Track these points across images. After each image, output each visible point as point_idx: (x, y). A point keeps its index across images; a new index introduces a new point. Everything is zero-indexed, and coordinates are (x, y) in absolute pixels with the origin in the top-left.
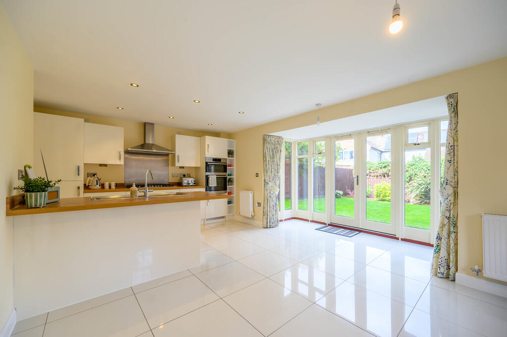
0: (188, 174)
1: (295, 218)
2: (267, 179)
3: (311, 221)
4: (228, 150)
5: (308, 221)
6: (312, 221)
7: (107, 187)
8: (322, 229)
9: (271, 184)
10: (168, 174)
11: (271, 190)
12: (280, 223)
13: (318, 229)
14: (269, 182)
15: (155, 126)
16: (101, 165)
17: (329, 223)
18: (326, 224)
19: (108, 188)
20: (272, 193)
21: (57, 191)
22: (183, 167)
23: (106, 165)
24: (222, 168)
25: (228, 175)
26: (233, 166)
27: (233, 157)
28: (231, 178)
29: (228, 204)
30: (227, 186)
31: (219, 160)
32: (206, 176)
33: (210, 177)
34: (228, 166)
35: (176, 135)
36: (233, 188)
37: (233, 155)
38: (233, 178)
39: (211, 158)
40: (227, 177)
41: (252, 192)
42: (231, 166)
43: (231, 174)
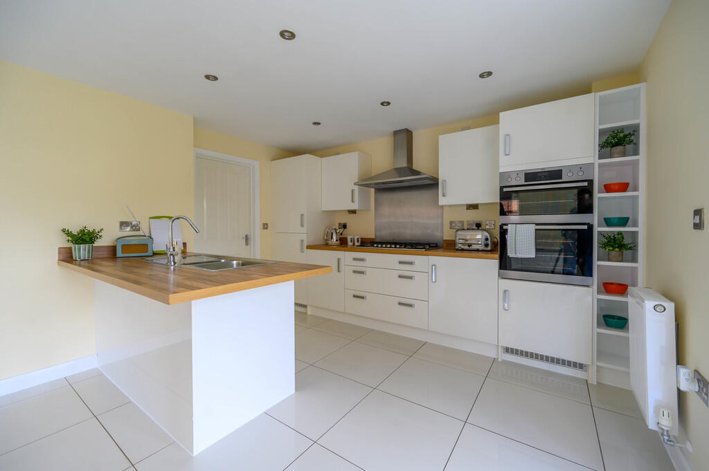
0: (487, 223)
4: (603, 131)
10: (442, 223)
15: (414, 133)
16: (350, 212)
19: (351, 244)
22: (475, 207)
23: (354, 212)
25: (608, 222)
26: (636, 189)
27: (636, 152)
28: (620, 233)
29: (599, 325)
30: (596, 263)
31: (556, 174)
32: (501, 227)
33: (509, 227)
34: (608, 188)
35: (440, 137)
36: (634, 270)
37: (636, 145)
38: (635, 234)
39: (517, 173)
40: (597, 229)
41: (670, 306)
42: (624, 187)
43: (627, 219)
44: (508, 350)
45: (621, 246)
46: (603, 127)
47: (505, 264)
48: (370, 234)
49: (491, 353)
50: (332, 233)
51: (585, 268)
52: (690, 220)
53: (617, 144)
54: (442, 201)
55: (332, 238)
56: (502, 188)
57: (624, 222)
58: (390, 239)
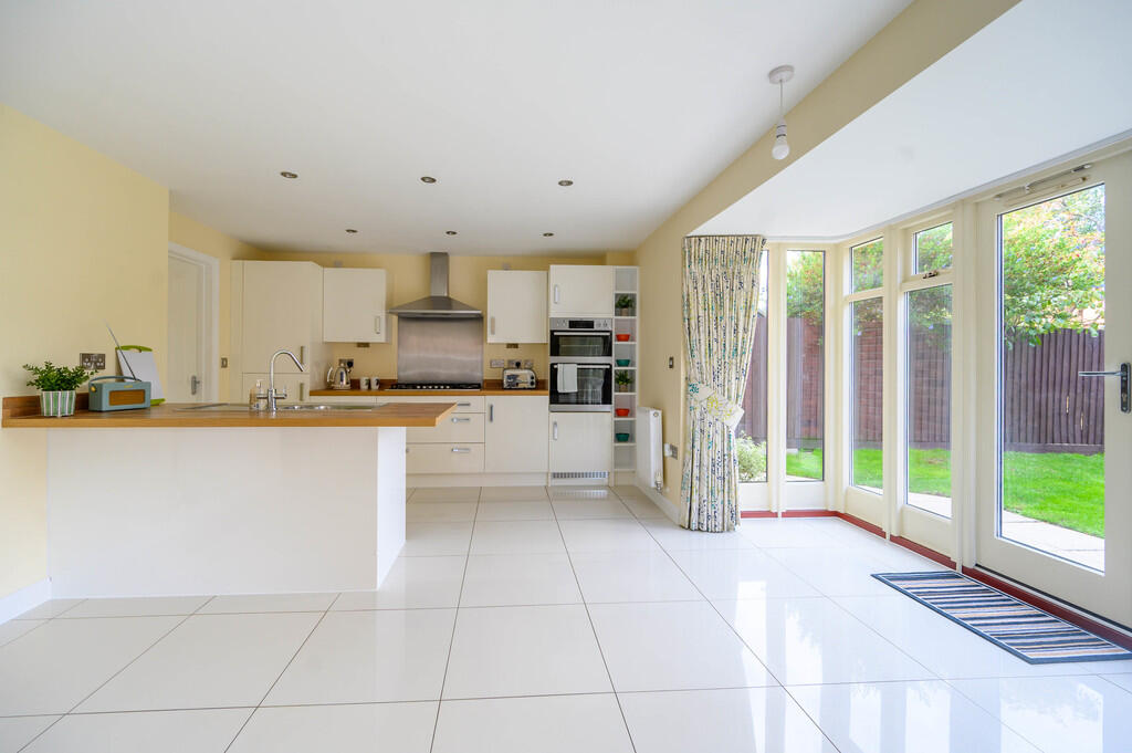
0: (526, 362)
1: (836, 514)
2: (695, 373)
3: (893, 539)
4: (617, 295)
5: (883, 535)
6: (899, 540)
7: (364, 386)
8: (902, 585)
9: (704, 392)
10: (482, 362)
11: (705, 411)
12: (741, 520)
13: (888, 579)
14: (700, 386)
15: (451, 258)
16: (360, 345)
17: (971, 566)
18: (953, 565)
19: (366, 387)
20: (709, 418)
21: (144, 391)
22: (516, 346)
23: (366, 345)
24: (599, 345)
25: (619, 363)
26: (633, 340)
27: (633, 314)
28: (626, 371)
29: (615, 442)
30: (614, 394)
31: (589, 324)
32: (552, 365)
33: (559, 367)
34: (619, 338)
35: (489, 272)
36: (632, 398)
37: (634, 308)
38: (633, 372)
39: (564, 320)
40: (614, 368)
41: (660, 412)
42: (627, 338)
43: (628, 361)
44: (556, 475)
45: (626, 380)
46: (618, 292)
47: (556, 398)
48: (391, 374)
49: (541, 482)
50: (342, 374)
51: (607, 399)
52: (668, 363)
53: (626, 306)
54: (491, 339)
55: (342, 380)
56: (552, 332)
57: (627, 363)
58: (418, 379)
